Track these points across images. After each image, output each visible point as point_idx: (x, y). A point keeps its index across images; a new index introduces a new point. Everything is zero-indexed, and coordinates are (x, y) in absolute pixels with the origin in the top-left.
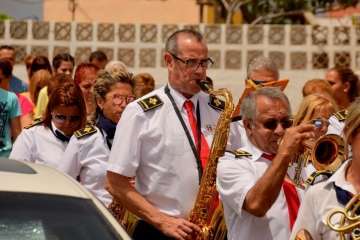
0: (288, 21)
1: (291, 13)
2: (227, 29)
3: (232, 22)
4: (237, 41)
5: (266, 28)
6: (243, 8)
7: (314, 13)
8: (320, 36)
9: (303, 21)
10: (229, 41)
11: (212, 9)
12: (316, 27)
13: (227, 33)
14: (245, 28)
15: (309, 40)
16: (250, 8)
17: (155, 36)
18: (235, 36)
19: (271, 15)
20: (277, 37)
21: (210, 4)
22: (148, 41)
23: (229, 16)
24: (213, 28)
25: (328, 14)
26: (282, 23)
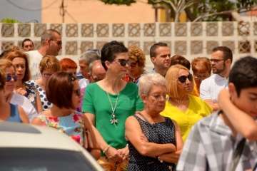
0: (221, 19)
2: (176, 25)
3: (179, 21)
4: (183, 34)
5: (204, 24)
6: (187, 10)
7: (239, 12)
8: (243, 29)
9: (231, 18)
10: (177, 34)
11: (164, 11)
12: (241, 23)
13: (175, 28)
14: (189, 24)
15: (236, 32)
16: (192, 10)
17: (123, 32)
18: (181, 31)
19: (207, 15)
20: (212, 30)
21: (162, 8)
22: (118, 36)
23: (177, 16)
24: (166, 25)
25: (248, 13)
26: (215, 20)
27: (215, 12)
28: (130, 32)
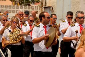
0: (27, 5)
1: (28, 4)
2: (16, 6)
3: (17, 5)
5: (23, 6)
6: (19, 3)
7: (32, 4)
8: (33, 8)
9: (30, 5)
10: (17, 8)
11: (14, 3)
12: (32, 6)
13: (16, 7)
14: (20, 6)
15: (31, 8)
16: (21, 3)
17: (3, 7)
18: (18, 8)
19: (24, 4)
20: (25, 8)
21: (14, 2)
22: (2, 8)
23: (17, 4)
24: (14, 6)
25: (34, 4)
26: (26, 5)
27: (26, 3)
28: (5, 7)
